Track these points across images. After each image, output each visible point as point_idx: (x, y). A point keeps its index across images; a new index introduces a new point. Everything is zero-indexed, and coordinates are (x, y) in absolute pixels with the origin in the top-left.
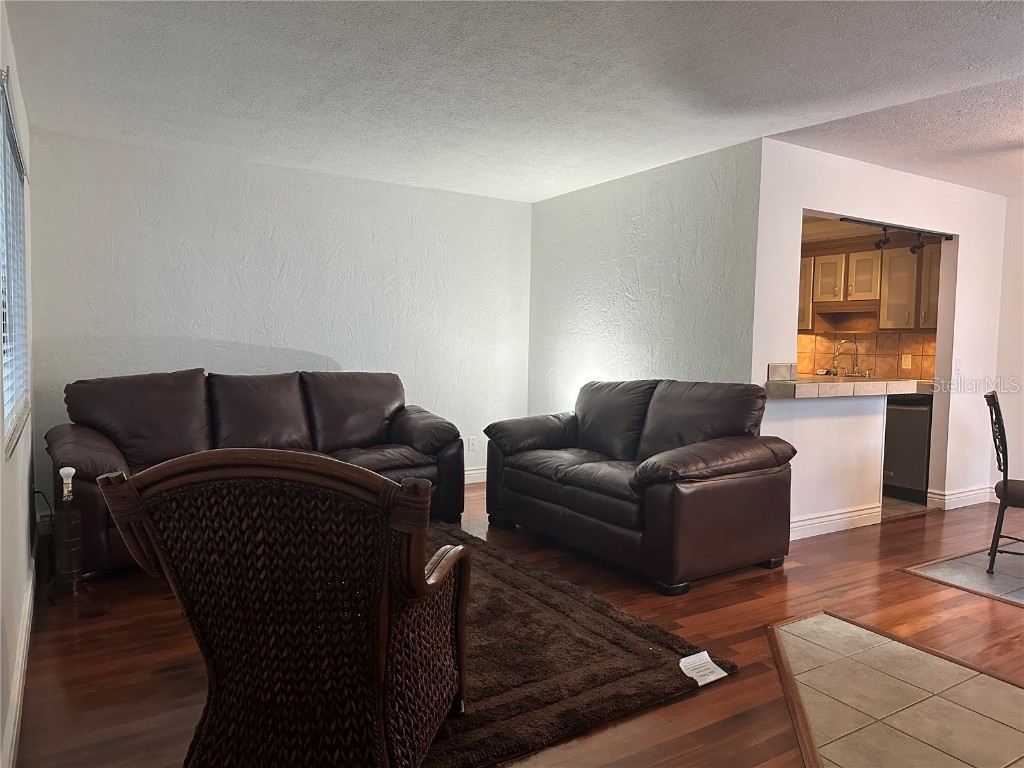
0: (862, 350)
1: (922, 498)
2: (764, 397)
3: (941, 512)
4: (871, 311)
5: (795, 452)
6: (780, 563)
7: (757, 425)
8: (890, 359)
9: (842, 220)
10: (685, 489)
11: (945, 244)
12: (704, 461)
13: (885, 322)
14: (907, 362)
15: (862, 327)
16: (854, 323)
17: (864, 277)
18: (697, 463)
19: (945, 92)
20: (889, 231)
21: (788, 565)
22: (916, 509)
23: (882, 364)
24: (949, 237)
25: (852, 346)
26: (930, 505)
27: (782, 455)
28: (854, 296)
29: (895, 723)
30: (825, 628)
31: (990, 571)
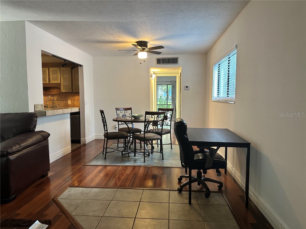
0: (55, 99)
1: (79, 141)
2: (36, 117)
3: (85, 145)
4: (57, 87)
5: (49, 135)
6: (47, 175)
7: (35, 127)
8: (64, 101)
9: (53, 56)
10: (12, 157)
11: (79, 67)
12: (19, 144)
13: (63, 90)
14: (69, 102)
15: (55, 91)
16: (52, 90)
17: (55, 76)
18: (16, 145)
19: (88, 20)
20: (66, 62)
21: (50, 174)
22: (78, 145)
23: (62, 103)
24: (81, 66)
25: (52, 98)
26: (82, 143)
27: (45, 136)
28: (52, 82)
29: (107, 215)
30: (72, 192)
31: (105, 158)
